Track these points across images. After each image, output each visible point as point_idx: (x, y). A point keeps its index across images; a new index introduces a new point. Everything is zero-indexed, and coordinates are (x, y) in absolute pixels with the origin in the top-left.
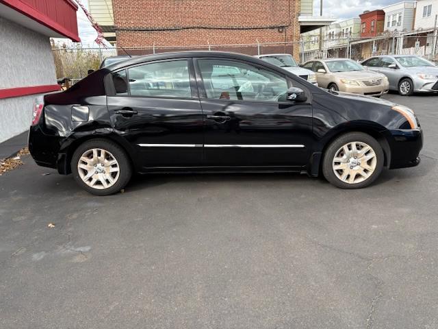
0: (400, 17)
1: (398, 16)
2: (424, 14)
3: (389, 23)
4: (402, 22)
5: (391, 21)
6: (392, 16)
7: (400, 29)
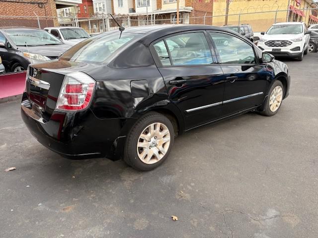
0: (103, 5)
1: (102, 4)
2: (119, 5)
3: (97, 8)
4: (106, 8)
5: (98, 7)
6: (98, 4)
7: (106, 13)
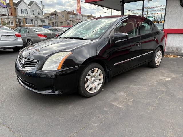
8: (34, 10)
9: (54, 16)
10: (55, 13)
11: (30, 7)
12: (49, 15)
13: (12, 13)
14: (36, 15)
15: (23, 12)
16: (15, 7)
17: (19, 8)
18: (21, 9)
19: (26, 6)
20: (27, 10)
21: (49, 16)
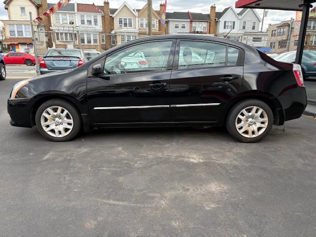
8: (245, 22)
9: (286, 29)
10: (289, 23)
11: (240, 17)
12: (278, 27)
13: (211, 28)
14: (249, 29)
15: (226, 27)
16: (217, 19)
17: (222, 20)
18: (225, 22)
19: (235, 16)
20: (234, 22)
21: (276, 28)
